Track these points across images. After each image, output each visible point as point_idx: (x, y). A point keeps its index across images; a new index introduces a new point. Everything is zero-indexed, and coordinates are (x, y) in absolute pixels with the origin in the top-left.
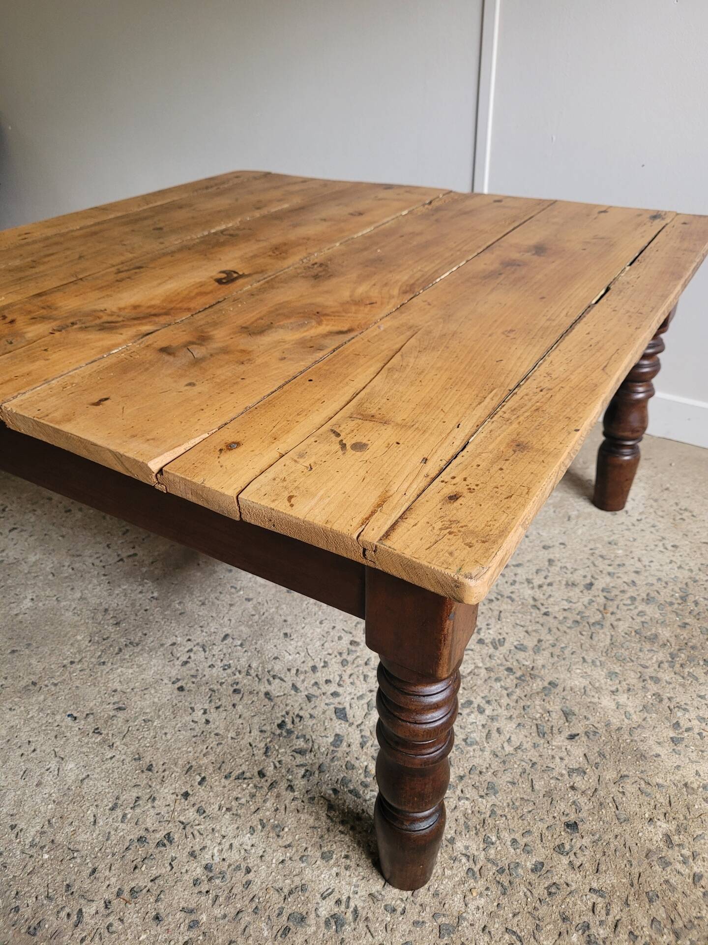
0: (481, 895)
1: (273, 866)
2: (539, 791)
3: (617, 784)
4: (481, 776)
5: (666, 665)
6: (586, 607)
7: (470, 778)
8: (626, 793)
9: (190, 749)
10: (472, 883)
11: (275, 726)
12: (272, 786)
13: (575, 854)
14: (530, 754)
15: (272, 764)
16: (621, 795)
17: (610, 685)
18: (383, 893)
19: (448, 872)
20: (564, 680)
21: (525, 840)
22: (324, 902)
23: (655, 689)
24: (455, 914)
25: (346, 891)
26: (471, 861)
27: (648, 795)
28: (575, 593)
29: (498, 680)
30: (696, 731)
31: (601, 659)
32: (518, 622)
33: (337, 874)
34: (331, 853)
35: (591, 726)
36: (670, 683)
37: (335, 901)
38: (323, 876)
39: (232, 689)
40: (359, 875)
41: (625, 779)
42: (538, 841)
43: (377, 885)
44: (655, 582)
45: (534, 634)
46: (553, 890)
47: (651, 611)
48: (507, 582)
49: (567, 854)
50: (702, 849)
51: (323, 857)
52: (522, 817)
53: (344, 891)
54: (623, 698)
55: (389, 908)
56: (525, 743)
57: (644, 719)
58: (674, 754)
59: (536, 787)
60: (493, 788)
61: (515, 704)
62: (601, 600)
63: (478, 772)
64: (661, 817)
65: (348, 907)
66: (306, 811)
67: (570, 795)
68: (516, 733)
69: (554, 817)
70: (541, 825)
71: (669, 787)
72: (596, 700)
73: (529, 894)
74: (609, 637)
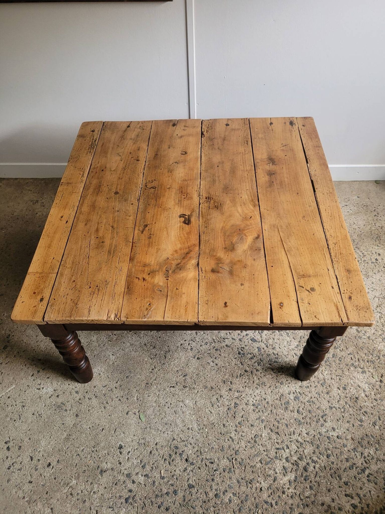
1: (270, 394)
9: (219, 376)
11: (238, 355)
12: (252, 373)
15: (246, 366)
18: (303, 384)
22: (290, 395)
25: (293, 389)
33: (288, 386)
34: (282, 382)
37: (293, 393)
38: (285, 389)
39: (215, 350)
40: (294, 383)
43: (300, 383)
46: (340, 359)
51: (281, 384)
55: (307, 387)
65: (297, 393)
66: (267, 374)
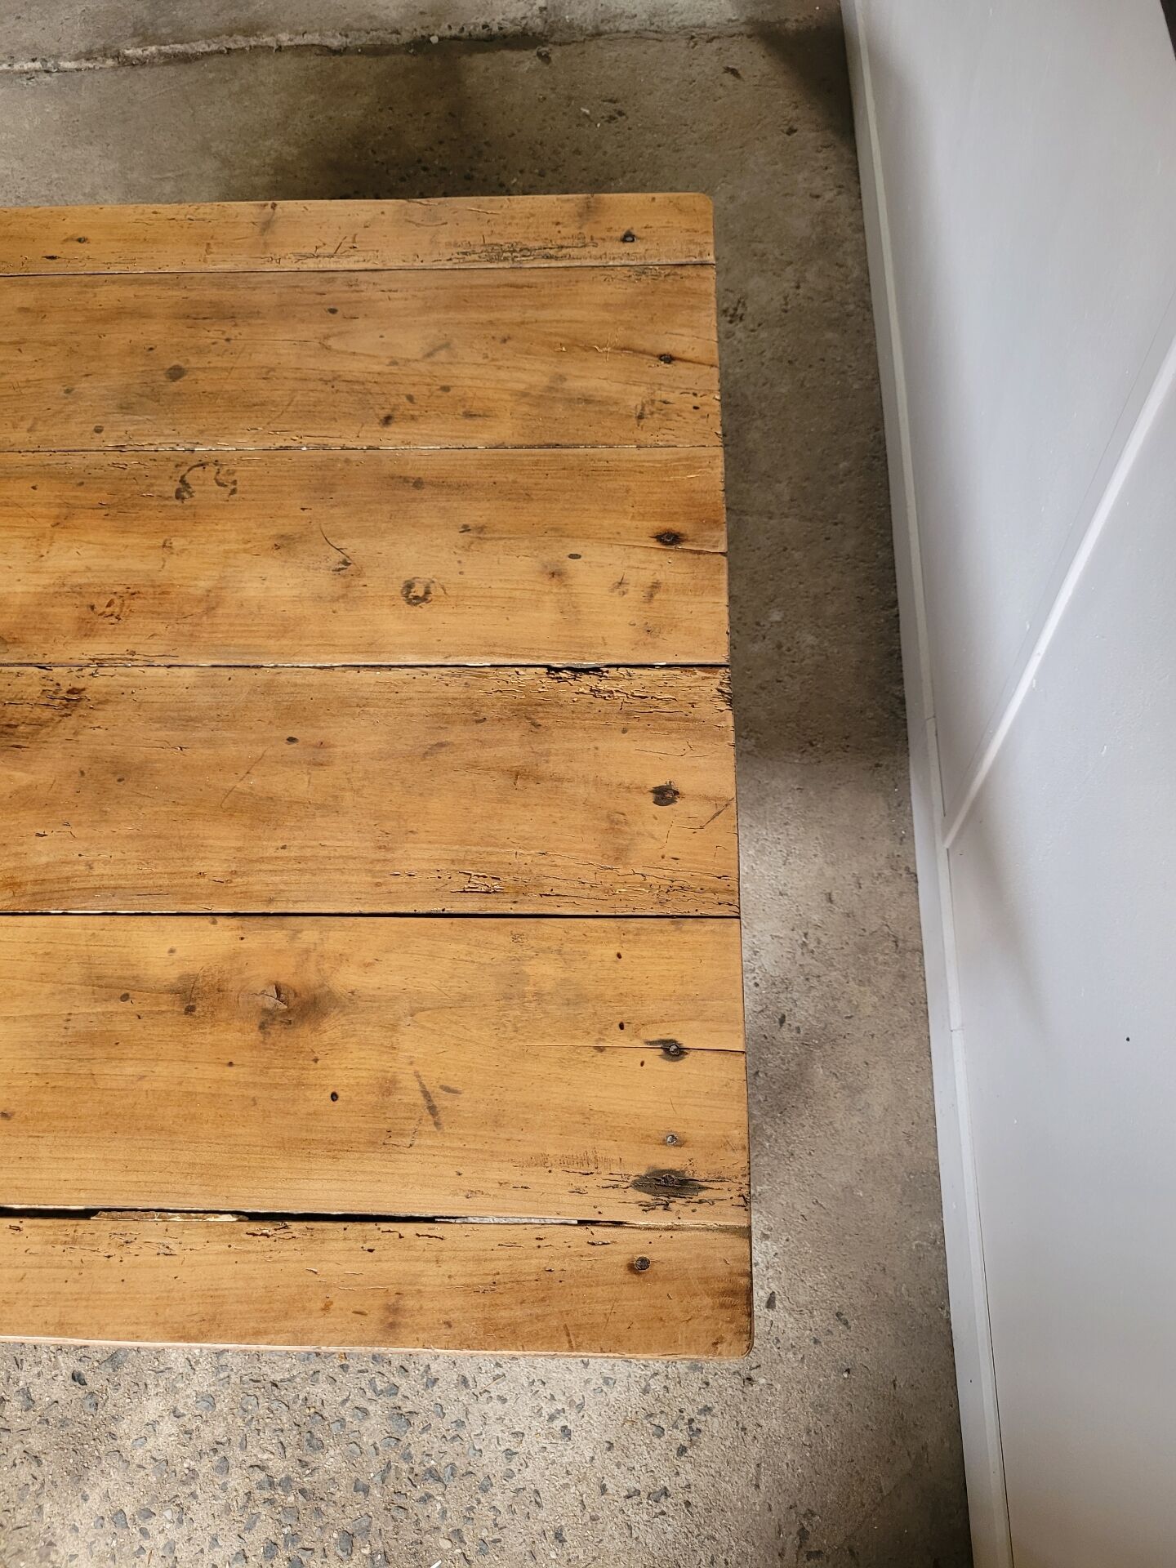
3: (24, 1455)
5: (260, 1476)
23: (204, 1471)
31: (233, 1376)
35: (105, 1397)
41: (35, 1464)
54: (168, 1427)
72: (152, 1392)
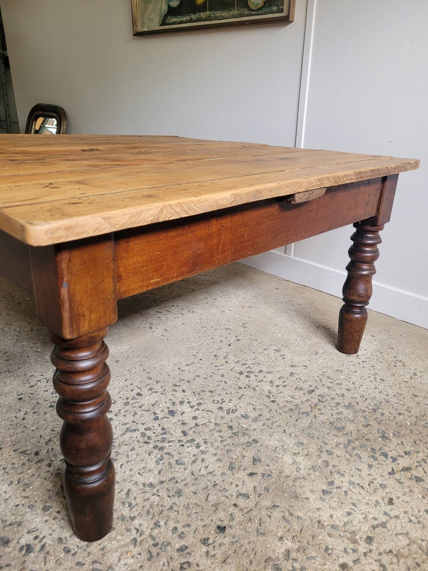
0: (133, 557)
1: (10, 506)
2: (210, 502)
3: (269, 509)
4: (176, 484)
5: (342, 446)
6: (302, 403)
7: (168, 484)
8: (272, 517)
10: (131, 547)
12: (39, 461)
13: (214, 547)
14: (216, 478)
15: (47, 449)
16: (268, 517)
17: (295, 449)
18: (68, 539)
19: (119, 537)
20: (264, 440)
21: (183, 530)
22: (27, 535)
23: (327, 458)
24: (109, 564)
25: (46, 531)
26: (139, 534)
27: (287, 521)
28: (298, 394)
29: (220, 431)
30: (344, 489)
31: (296, 433)
32: (252, 402)
33: (46, 521)
34: (50, 507)
35: (269, 471)
36: (339, 457)
37: (34, 536)
38: (36, 519)
39: (50, 405)
40: (60, 525)
41: (276, 508)
42: (192, 533)
43: (67, 533)
44: (358, 397)
45: (258, 411)
46: (185, 566)
47: (348, 414)
48: (256, 380)
49: (208, 545)
50: (310, 566)
51: (43, 509)
52: (189, 515)
53: (44, 532)
54: (300, 459)
55: (66, 549)
56: (216, 471)
57: (309, 475)
58: (320, 499)
59: (210, 499)
60: (179, 493)
61: (223, 447)
62: (315, 401)
63: (175, 481)
64: (290, 538)
65: (40, 542)
66: (50, 479)
67: (230, 509)
68: (213, 464)
69: (212, 520)
70: (200, 523)
71: (305, 520)
72: (280, 456)
73: (166, 564)
74: (309, 422)
